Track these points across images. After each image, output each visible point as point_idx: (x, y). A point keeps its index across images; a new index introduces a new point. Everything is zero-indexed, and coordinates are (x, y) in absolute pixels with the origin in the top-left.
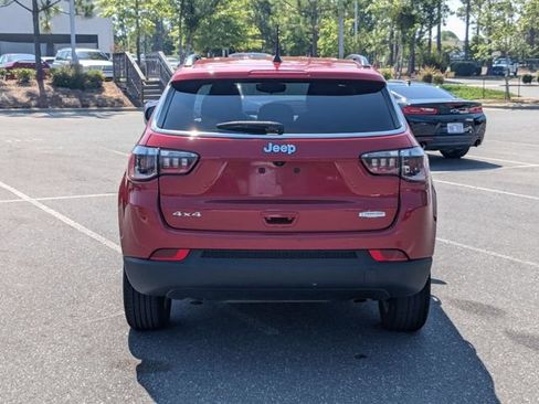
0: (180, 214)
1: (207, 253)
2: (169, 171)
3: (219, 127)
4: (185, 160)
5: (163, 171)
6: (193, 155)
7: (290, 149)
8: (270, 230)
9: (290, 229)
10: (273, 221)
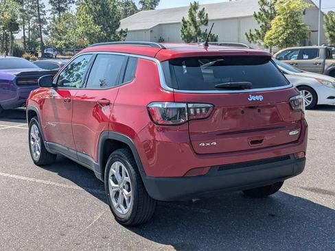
0: (204, 145)
1: (222, 168)
2: (195, 117)
3: (216, 87)
4: (198, 110)
5: (191, 117)
6: (209, 105)
7: (260, 98)
8: (253, 148)
9: (262, 147)
10: (253, 142)
